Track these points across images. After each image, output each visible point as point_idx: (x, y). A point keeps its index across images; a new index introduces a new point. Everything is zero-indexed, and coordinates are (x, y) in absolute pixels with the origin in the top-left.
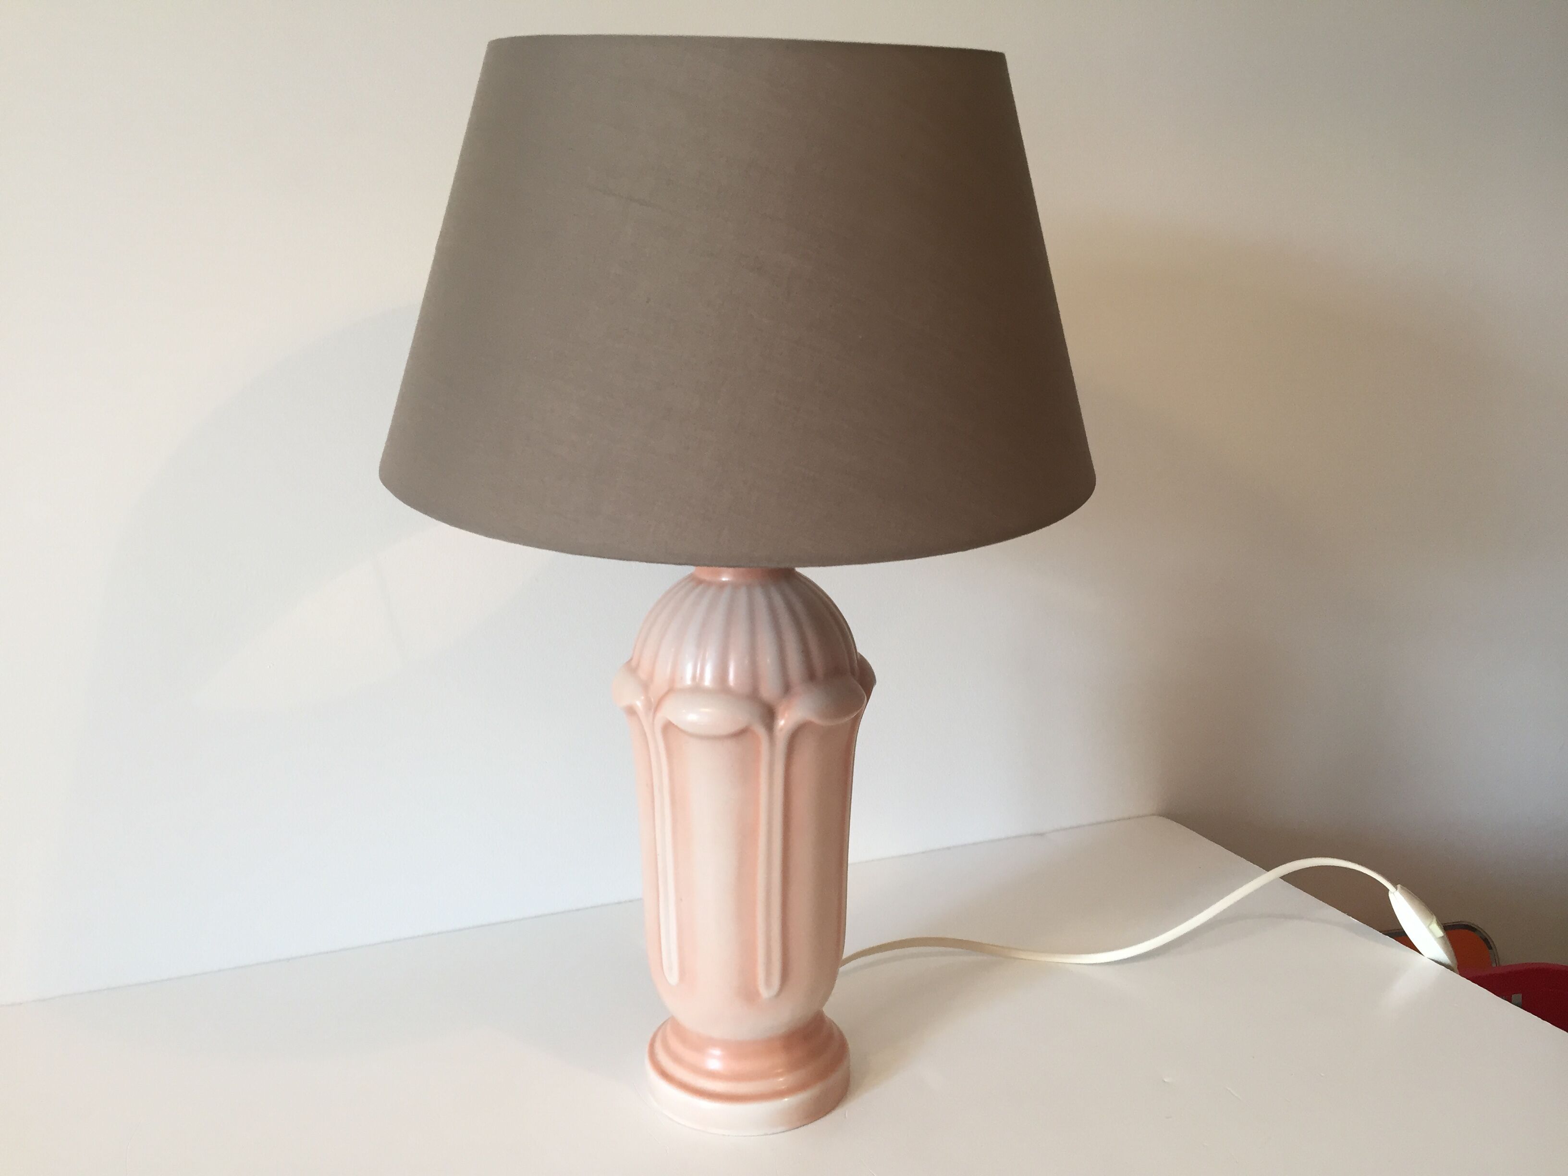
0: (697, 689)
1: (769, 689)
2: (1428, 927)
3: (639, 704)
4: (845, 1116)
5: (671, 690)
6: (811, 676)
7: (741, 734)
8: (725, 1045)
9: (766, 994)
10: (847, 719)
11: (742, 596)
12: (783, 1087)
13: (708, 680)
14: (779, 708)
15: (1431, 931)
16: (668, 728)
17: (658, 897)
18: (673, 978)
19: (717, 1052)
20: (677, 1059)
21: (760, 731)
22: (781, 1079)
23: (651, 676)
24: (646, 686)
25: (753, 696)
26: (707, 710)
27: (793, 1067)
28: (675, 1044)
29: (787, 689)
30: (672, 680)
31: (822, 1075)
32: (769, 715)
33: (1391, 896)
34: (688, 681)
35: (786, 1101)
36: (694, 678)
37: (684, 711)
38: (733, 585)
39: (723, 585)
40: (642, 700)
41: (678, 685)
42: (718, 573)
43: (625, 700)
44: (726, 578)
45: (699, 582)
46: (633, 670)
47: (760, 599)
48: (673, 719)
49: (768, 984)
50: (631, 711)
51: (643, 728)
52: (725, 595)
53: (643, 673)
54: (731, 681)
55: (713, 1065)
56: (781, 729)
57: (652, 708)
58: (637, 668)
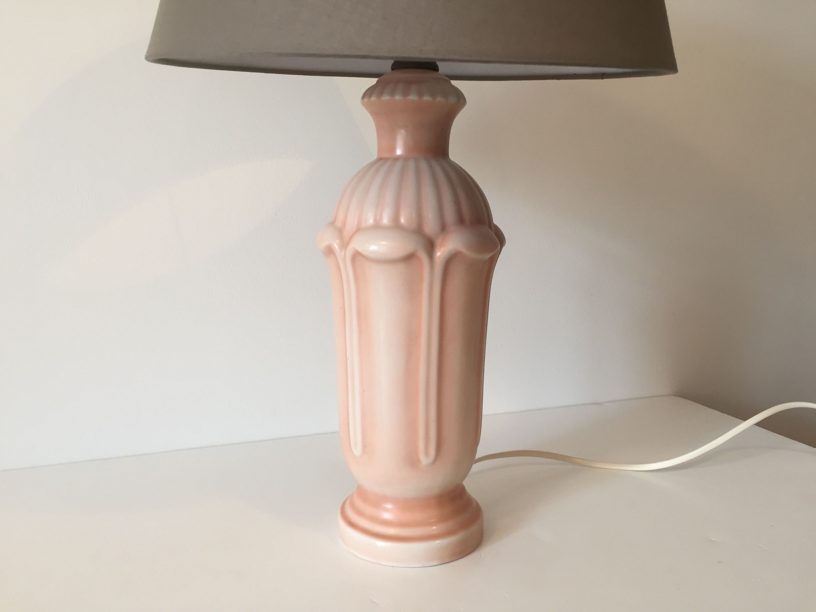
0: (377, 226)
1: (430, 227)
3: (336, 246)
4: (481, 557)
5: (359, 229)
6: (461, 221)
7: (408, 258)
8: (394, 500)
9: (425, 460)
10: (487, 256)
11: (411, 165)
12: (435, 532)
13: (386, 220)
14: (438, 242)
16: (357, 255)
17: (348, 393)
18: (358, 451)
19: (389, 506)
20: (360, 513)
21: (422, 256)
22: (434, 528)
23: (344, 224)
24: (340, 231)
25: (418, 231)
26: (384, 243)
27: (443, 519)
28: (359, 503)
29: (443, 228)
30: (359, 223)
31: (465, 526)
32: (430, 245)
34: (371, 221)
35: (438, 543)
36: (375, 220)
37: (367, 245)
38: (405, 158)
39: (397, 159)
40: (338, 241)
41: (363, 225)
42: (393, 149)
43: (325, 244)
44: (399, 152)
45: (379, 159)
46: (332, 223)
47: (424, 165)
48: (360, 249)
49: (427, 453)
50: (329, 251)
51: (338, 263)
52: (399, 165)
53: (339, 224)
54: (402, 220)
55: (387, 516)
56: (439, 257)
57: (344, 245)
58: (335, 221)
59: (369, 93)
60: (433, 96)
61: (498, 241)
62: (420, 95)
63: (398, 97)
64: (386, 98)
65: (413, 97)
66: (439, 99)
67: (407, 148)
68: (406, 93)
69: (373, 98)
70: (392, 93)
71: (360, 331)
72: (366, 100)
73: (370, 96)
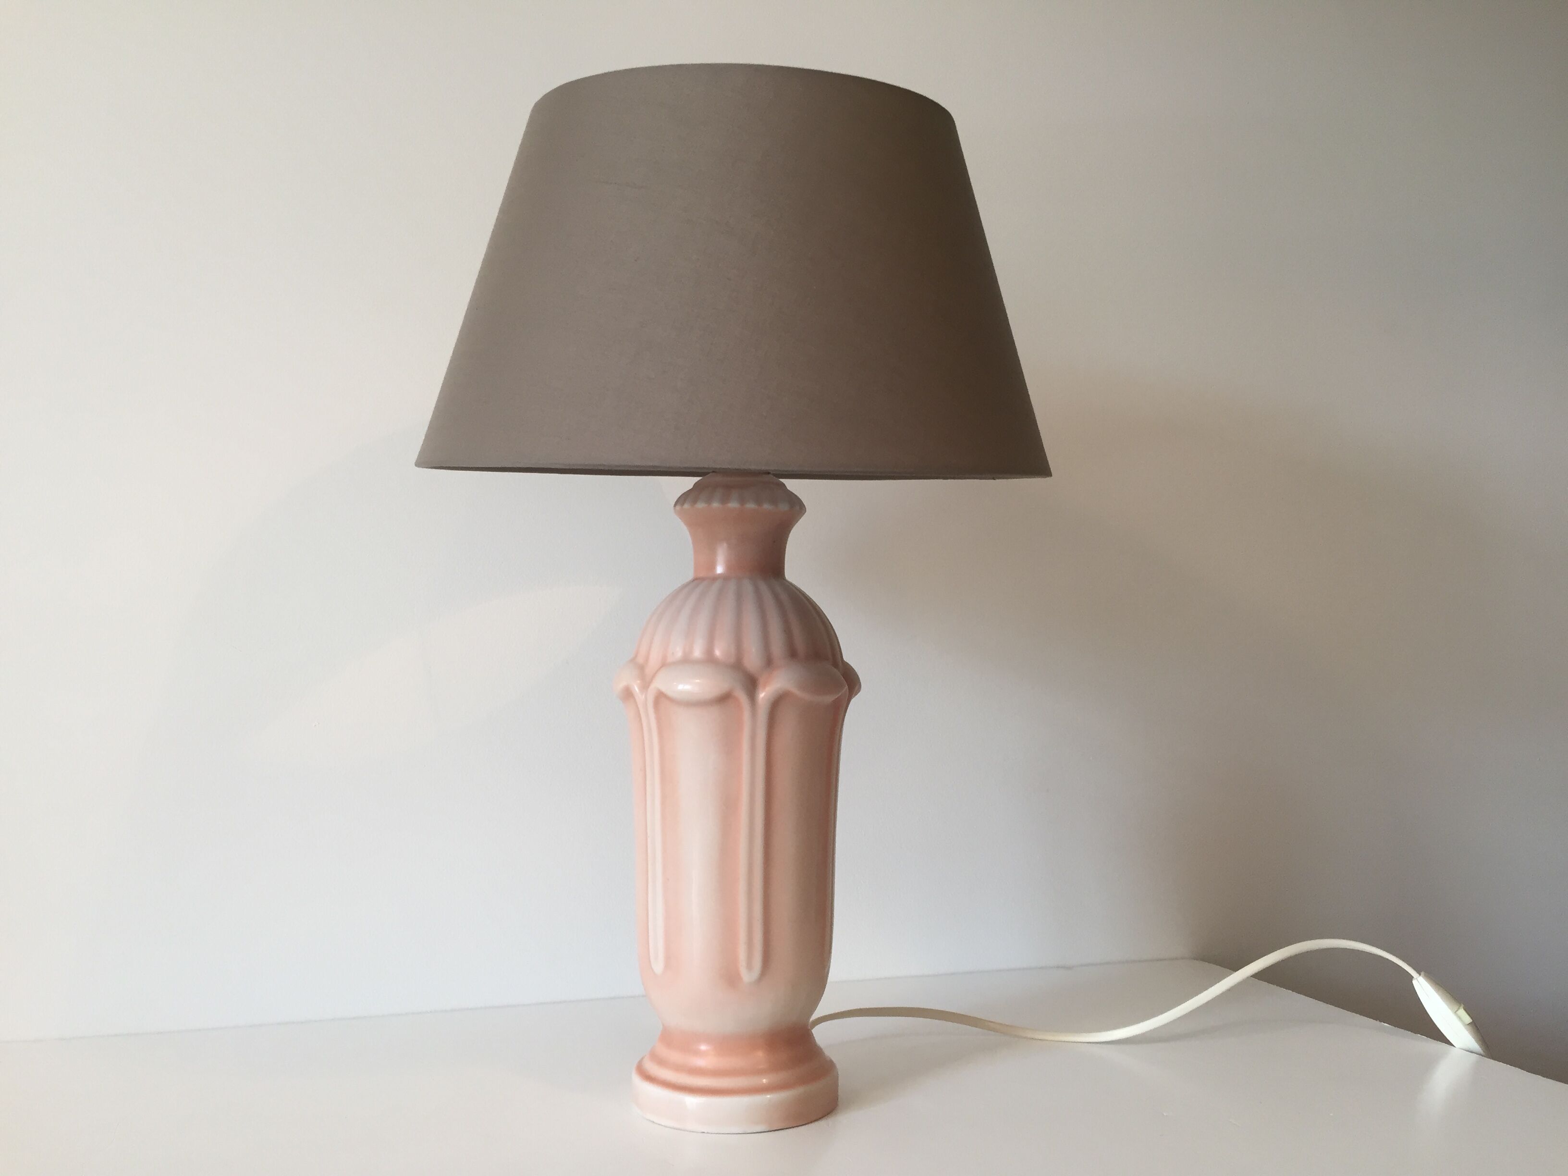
0: (686, 661)
1: (753, 659)
2: (1455, 1012)
3: (636, 689)
5: (664, 665)
6: (792, 654)
7: (724, 699)
9: (748, 976)
10: (829, 699)
11: (732, 586)
13: (698, 652)
14: (761, 681)
15: (1460, 1018)
16: (661, 698)
17: (647, 884)
18: (659, 966)
19: (703, 1047)
21: (741, 696)
22: (764, 1080)
23: (647, 659)
24: (641, 668)
25: (737, 666)
26: (698, 681)
27: (774, 1068)
28: (662, 1050)
29: (769, 662)
30: (665, 657)
32: (751, 684)
33: (1414, 982)
34: (679, 654)
36: (684, 652)
37: (675, 683)
38: (725, 578)
39: (715, 578)
40: (639, 682)
41: (670, 659)
42: (713, 567)
43: (622, 685)
44: (720, 570)
45: (697, 580)
46: (633, 660)
47: (748, 587)
48: (664, 689)
49: (749, 967)
50: (628, 694)
51: (639, 711)
52: (716, 586)
53: (640, 660)
54: (718, 653)
55: (701, 1062)
56: (763, 698)
57: (645, 686)
58: (636, 656)
59: (683, 499)
60: (759, 502)
61: (845, 681)
62: (742, 501)
63: (716, 505)
64: (700, 505)
65: (733, 505)
66: (767, 506)
67: (729, 567)
68: (725, 500)
69: (686, 506)
70: (709, 500)
71: (664, 797)
72: (678, 508)
73: (683, 504)
